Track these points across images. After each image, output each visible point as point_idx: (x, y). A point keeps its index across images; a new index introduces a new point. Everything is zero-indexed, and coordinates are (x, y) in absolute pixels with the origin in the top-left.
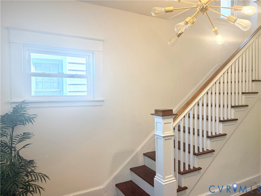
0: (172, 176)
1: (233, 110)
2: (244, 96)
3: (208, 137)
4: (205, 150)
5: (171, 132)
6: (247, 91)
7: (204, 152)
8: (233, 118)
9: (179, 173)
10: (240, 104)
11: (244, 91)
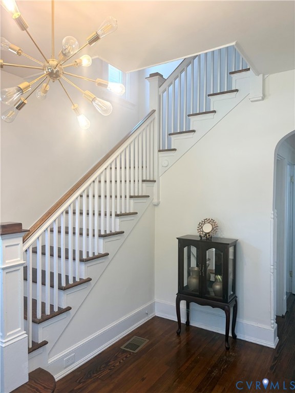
0: (20, 329)
1: (118, 220)
2: (132, 201)
3: (82, 260)
4: (77, 280)
5: (19, 259)
6: (136, 195)
7: (76, 283)
8: (118, 230)
9: (33, 321)
10: (128, 212)
11: (132, 194)
